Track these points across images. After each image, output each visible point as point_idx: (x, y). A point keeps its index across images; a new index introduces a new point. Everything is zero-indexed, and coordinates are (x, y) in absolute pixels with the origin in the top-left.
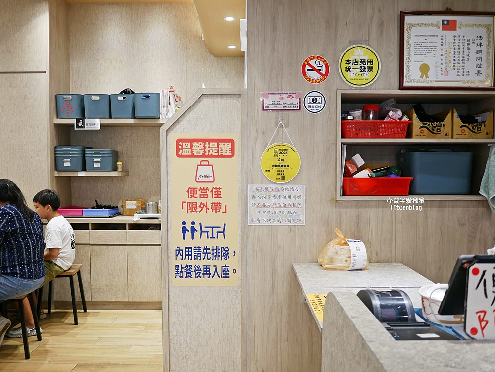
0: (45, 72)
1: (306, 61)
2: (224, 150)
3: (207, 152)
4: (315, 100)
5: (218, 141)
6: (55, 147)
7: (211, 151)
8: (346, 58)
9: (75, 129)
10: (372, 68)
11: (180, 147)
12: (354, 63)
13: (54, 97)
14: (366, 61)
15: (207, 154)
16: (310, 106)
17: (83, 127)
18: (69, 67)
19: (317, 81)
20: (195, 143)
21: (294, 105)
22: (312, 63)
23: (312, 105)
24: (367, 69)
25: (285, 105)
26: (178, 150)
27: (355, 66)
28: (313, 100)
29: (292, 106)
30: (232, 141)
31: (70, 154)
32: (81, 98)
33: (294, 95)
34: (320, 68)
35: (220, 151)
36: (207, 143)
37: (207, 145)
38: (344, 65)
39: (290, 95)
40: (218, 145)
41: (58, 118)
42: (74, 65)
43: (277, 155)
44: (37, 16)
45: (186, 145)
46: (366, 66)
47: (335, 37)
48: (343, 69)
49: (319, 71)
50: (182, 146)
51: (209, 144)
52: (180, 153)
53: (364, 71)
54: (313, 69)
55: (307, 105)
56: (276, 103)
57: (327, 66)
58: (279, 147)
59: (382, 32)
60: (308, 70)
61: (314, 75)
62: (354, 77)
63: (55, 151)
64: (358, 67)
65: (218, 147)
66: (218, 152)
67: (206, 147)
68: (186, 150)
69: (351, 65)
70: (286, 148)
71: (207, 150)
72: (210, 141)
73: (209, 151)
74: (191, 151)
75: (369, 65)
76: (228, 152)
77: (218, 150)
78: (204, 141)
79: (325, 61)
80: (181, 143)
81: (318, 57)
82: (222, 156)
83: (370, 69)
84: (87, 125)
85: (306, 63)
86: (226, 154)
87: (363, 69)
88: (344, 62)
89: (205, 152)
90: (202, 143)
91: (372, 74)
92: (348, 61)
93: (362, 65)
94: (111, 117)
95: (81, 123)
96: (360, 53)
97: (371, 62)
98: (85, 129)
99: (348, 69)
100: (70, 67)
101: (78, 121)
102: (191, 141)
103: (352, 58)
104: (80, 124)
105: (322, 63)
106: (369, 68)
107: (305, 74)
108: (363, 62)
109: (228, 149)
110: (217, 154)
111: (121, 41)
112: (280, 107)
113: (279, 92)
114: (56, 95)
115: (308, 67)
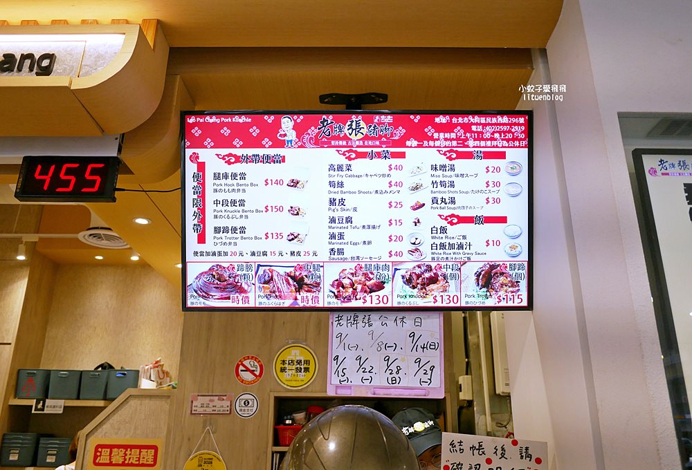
0: (10, 344)
1: (240, 361)
2: (146, 458)
3: (128, 460)
4: (247, 403)
5: (140, 447)
6: (4, 435)
7: (131, 459)
8: (281, 358)
9: (33, 412)
10: (308, 368)
11: (98, 454)
12: (289, 364)
13: (15, 372)
14: (303, 361)
15: (126, 462)
16: (241, 410)
17: (43, 410)
18: (44, 335)
19: (250, 383)
20: (115, 450)
21: (224, 409)
22: (246, 363)
23: (243, 408)
24: (303, 370)
25: (214, 408)
26: (96, 457)
27: (290, 367)
28: (245, 403)
29: (222, 409)
30: (155, 448)
31: (19, 443)
32: (48, 374)
33: (225, 398)
34: (254, 369)
35: (141, 459)
36: (129, 450)
37: (128, 452)
38: (279, 366)
39: (221, 397)
40: (140, 452)
41: (15, 397)
42: (52, 332)
43: (201, 466)
44: (15, 282)
45: (106, 452)
46: (302, 367)
47: (271, 337)
48: (278, 370)
49: (252, 372)
50: (101, 452)
51: (131, 451)
52: (97, 461)
53: (300, 372)
54: (247, 370)
55: (238, 409)
56: (205, 406)
57: (261, 367)
58: (204, 456)
59: (319, 331)
60: (242, 371)
61: (248, 376)
62: (289, 378)
63: (3, 439)
64: (294, 367)
65: (140, 455)
66: (139, 460)
67: (126, 455)
68: (104, 459)
69: (286, 366)
70: (210, 456)
71: (127, 457)
72: (132, 447)
73: (130, 459)
74: (110, 459)
75: (305, 366)
76: (150, 460)
77: (139, 458)
78: (126, 447)
79: (259, 361)
80: (100, 450)
81: (253, 357)
82: (143, 465)
83: (307, 370)
84: (47, 407)
85: (240, 363)
86: (148, 463)
87: (298, 370)
88: (279, 362)
89: (125, 460)
90: (123, 450)
91: (309, 375)
92: (284, 361)
93: (298, 366)
94: (78, 398)
95: (41, 404)
96: (296, 354)
97: (307, 362)
98: (45, 412)
99: (283, 370)
100: (47, 335)
101: (38, 403)
102: (111, 447)
103: (288, 359)
104: (40, 406)
105: (256, 364)
106: (305, 368)
107: (238, 374)
108: (299, 362)
109: (151, 457)
110: (137, 462)
111: (109, 306)
112: (209, 410)
113: (210, 394)
114: (19, 370)
115: (241, 368)
